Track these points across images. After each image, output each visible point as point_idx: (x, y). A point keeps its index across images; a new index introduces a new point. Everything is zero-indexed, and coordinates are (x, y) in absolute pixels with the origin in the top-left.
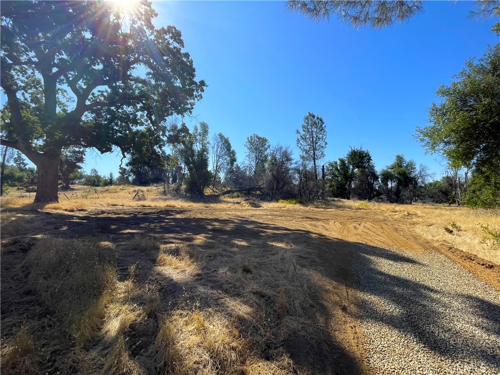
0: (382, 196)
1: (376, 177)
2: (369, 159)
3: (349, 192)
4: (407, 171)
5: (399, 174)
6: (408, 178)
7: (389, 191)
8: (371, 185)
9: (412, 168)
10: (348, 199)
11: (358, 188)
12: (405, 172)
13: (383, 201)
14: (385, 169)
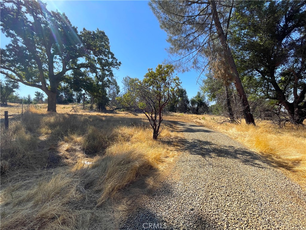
0: (190, 111)
1: (188, 102)
2: (186, 93)
3: (176, 109)
4: (202, 99)
5: (198, 101)
6: (202, 102)
7: (194, 109)
8: (186, 106)
9: (204, 98)
10: (176, 112)
11: (180, 107)
12: (201, 100)
13: (190, 113)
14: (193, 98)
